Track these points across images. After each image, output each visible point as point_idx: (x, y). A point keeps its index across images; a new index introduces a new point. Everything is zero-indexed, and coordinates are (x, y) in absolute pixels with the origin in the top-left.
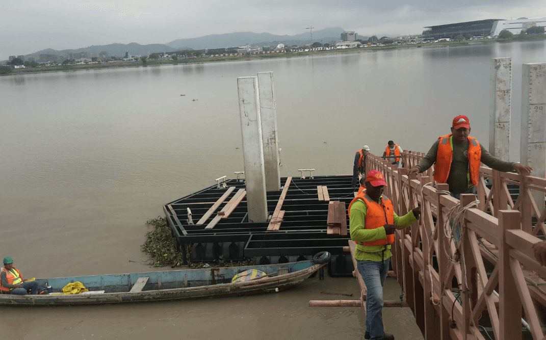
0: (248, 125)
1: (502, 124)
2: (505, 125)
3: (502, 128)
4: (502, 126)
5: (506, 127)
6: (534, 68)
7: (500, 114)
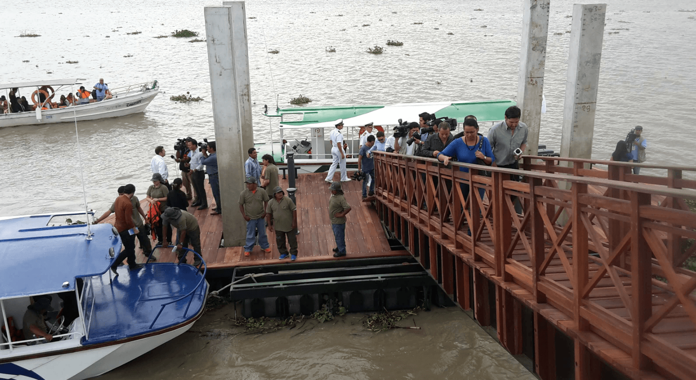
0: (221, 75)
1: (534, 80)
2: (538, 81)
3: (534, 84)
4: (534, 82)
5: (538, 84)
6: (589, 9)
7: (533, 68)
